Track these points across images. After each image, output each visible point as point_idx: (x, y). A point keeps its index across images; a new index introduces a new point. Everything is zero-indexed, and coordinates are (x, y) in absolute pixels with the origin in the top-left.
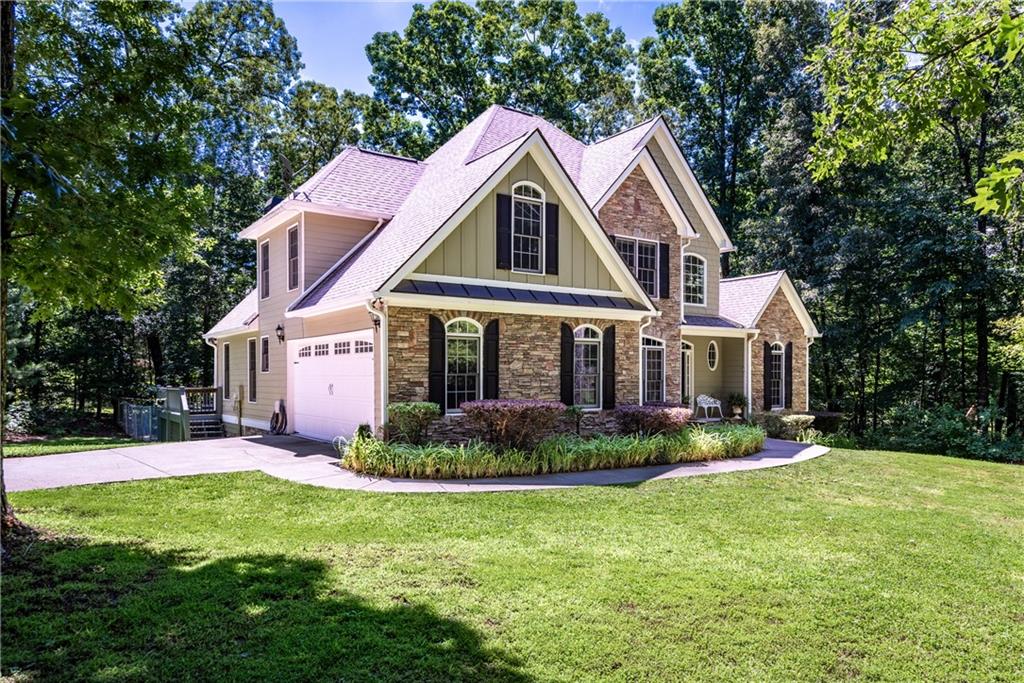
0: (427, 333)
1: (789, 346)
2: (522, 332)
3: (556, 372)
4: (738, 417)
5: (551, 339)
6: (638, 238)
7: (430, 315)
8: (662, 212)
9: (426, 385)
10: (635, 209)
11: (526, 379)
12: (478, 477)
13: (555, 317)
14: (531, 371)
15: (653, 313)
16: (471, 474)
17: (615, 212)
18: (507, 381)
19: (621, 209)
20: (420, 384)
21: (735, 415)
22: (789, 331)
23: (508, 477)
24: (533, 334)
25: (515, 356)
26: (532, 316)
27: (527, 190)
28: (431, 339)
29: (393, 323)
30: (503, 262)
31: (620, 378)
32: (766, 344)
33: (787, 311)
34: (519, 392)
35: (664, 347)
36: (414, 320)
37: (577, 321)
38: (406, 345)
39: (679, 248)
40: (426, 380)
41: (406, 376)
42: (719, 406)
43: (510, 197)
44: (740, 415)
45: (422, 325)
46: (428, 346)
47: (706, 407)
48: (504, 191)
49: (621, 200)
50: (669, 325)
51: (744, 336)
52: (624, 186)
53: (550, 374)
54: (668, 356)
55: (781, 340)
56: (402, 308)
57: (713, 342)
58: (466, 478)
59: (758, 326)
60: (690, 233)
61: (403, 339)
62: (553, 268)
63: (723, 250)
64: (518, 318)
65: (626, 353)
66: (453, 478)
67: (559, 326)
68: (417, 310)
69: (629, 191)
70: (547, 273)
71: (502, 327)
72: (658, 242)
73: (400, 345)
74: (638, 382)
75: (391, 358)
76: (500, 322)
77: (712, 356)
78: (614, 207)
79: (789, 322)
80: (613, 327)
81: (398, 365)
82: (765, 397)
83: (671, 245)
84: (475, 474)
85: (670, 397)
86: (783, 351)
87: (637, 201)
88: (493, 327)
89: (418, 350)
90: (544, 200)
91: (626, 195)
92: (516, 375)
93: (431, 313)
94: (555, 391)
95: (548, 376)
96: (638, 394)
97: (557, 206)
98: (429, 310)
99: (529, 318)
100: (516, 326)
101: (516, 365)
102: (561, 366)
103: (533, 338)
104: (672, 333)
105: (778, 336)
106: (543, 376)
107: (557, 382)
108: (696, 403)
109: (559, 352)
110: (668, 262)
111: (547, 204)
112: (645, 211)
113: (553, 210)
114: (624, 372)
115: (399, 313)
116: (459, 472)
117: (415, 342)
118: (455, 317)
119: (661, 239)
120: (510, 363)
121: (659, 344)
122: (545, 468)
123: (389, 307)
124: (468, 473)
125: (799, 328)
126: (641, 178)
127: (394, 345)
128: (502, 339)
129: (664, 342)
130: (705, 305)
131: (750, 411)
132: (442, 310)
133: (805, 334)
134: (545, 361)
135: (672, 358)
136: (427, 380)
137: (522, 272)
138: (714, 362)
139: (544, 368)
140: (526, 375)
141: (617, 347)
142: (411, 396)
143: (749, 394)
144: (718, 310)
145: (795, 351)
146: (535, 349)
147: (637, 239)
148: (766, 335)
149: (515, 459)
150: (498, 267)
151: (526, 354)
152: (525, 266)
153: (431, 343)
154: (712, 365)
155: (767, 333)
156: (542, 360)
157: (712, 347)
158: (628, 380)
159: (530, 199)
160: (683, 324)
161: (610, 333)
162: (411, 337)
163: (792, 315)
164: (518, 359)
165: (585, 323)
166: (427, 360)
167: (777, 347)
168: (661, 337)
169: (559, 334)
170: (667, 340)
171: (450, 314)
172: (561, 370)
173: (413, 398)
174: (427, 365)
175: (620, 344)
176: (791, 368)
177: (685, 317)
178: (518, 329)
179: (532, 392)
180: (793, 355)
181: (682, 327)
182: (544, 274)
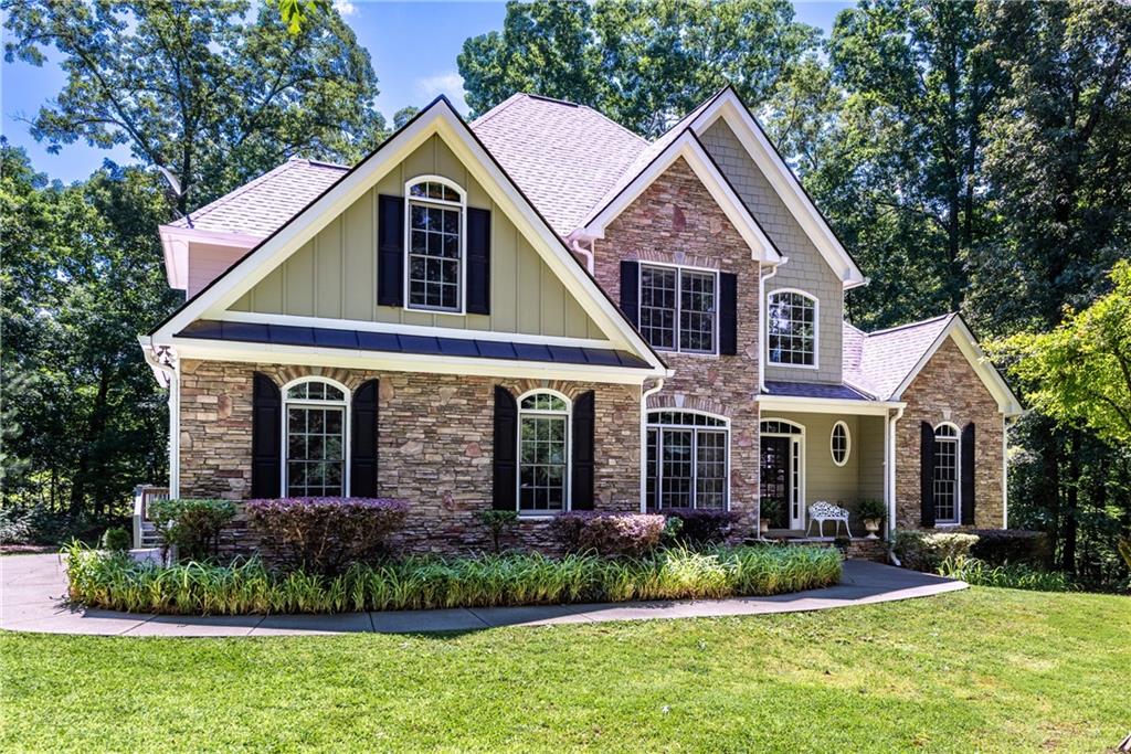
0: (251, 399)
1: (970, 430)
2: (422, 399)
3: (487, 460)
4: (873, 536)
5: (475, 411)
6: (681, 265)
7: (254, 372)
8: (725, 227)
9: (248, 475)
10: (676, 222)
11: (429, 470)
12: (239, 613)
13: (483, 378)
14: (438, 458)
15: (659, 371)
16: (228, 609)
17: (638, 227)
18: (395, 473)
19: (650, 222)
20: (238, 474)
21: (868, 533)
22: (968, 405)
23: (290, 615)
24: (443, 403)
25: (408, 435)
26: (439, 375)
27: (435, 190)
28: (256, 408)
29: (188, 384)
30: (389, 295)
31: (604, 471)
32: (926, 427)
33: (966, 375)
34: (415, 489)
35: (728, 427)
36: (226, 379)
37: (524, 383)
38: (213, 417)
39: (756, 280)
40: (247, 468)
41: (210, 462)
42: (846, 519)
43: (403, 199)
44: (876, 533)
45: (242, 388)
46: (251, 419)
47: (821, 520)
48: (391, 191)
49: (650, 210)
50: (738, 395)
51: (885, 413)
52: (654, 188)
53: (474, 462)
54: (733, 442)
55: (955, 418)
56: (206, 362)
57: (840, 422)
58: (217, 616)
59: (904, 398)
60: (771, 256)
61: (206, 408)
62: (480, 303)
63: (849, 284)
64: (414, 379)
65: (616, 433)
66: (194, 614)
67: (491, 390)
68: (233, 365)
69: (664, 196)
70: (468, 312)
71: (386, 391)
72: (718, 271)
73: (201, 416)
74: (638, 478)
75: (186, 435)
76: (381, 384)
77: (839, 443)
78: (636, 220)
79: (969, 391)
80: (591, 394)
81: (198, 446)
82: (923, 506)
83: (742, 276)
84: (234, 608)
85: (738, 504)
86: (958, 436)
87: (678, 211)
88: (368, 392)
89: (231, 424)
90: (464, 203)
91: (660, 203)
92: (411, 463)
93: (258, 369)
94: (483, 488)
95: (470, 465)
96: (638, 494)
97: (487, 214)
98: (255, 365)
99: (436, 379)
100: (412, 391)
101: (412, 449)
102: (494, 451)
103: (441, 409)
104: (743, 407)
105: (947, 413)
106: (461, 464)
107: (488, 473)
108: (808, 515)
109: (491, 430)
110: (735, 302)
111: (469, 209)
112: (693, 226)
113: (481, 219)
114: (612, 462)
115: (200, 368)
116: (207, 606)
117: (229, 412)
118: (300, 375)
119: (723, 265)
120: (399, 445)
121: (721, 423)
122: (359, 602)
123: (183, 361)
124: (222, 606)
125: (988, 402)
126: (686, 177)
127: (191, 416)
128: (386, 410)
129: (728, 420)
130: (816, 366)
131: (893, 526)
132: (277, 366)
133: (1000, 411)
134: (465, 443)
135: (742, 444)
136: (249, 468)
137: (425, 311)
138: (843, 454)
139: (463, 454)
140: (430, 463)
141: (597, 423)
142: (220, 491)
143: (892, 502)
144: (840, 374)
145: (980, 436)
146: (445, 424)
147: (680, 267)
148: (926, 412)
149: (303, 587)
150: (380, 303)
151: (429, 432)
152: (433, 301)
153: (256, 413)
154: (839, 457)
155: (927, 408)
156: (459, 441)
157: (840, 430)
158: (619, 474)
159: (443, 203)
160: (763, 393)
161: (585, 403)
162: (222, 405)
163: (974, 381)
164: (415, 440)
165: (539, 386)
166: (250, 438)
167: (946, 430)
168: (722, 414)
169: (491, 403)
170: (733, 417)
171: (291, 371)
172: (494, 457)
173: (223, 494)
174: (250, 445)
175: (603, 419)
176: (973, 463)
177: (767, 384)
178: (414, 395)
179: (441, 489)
180: (977, 443)
181: (759, 398)
182: (464, 313)
